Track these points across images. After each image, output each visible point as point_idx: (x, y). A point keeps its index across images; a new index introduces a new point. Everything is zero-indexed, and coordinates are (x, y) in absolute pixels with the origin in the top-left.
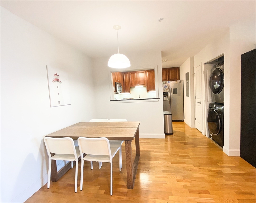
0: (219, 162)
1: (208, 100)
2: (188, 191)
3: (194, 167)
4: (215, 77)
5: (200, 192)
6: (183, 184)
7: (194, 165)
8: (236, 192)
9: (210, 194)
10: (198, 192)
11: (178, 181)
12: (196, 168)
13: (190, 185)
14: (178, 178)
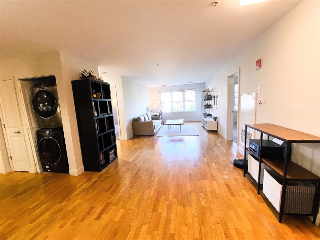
0: (76, 184)
1: (34, 127)
2: (80, 222)
3: (61, 204)
4: (39, 99)
5: (88, 213)
6: (69, 223)
7: (60, 203)
8: (105, 192)
9: (94, 207)
10: (87, 215)
11: (61, 227)
12: (64, 203)
13: (76, 218)
14: (58, 225)
